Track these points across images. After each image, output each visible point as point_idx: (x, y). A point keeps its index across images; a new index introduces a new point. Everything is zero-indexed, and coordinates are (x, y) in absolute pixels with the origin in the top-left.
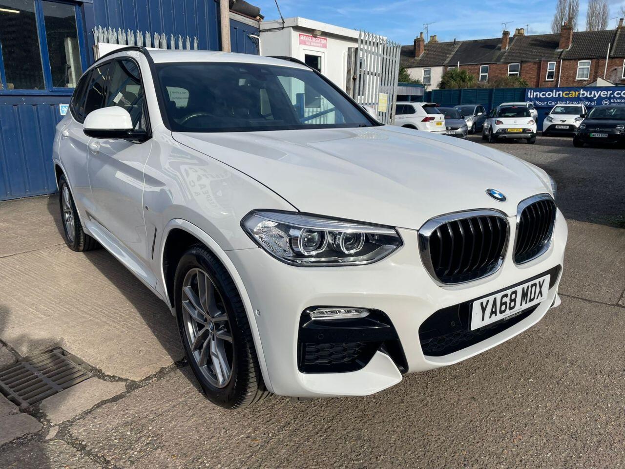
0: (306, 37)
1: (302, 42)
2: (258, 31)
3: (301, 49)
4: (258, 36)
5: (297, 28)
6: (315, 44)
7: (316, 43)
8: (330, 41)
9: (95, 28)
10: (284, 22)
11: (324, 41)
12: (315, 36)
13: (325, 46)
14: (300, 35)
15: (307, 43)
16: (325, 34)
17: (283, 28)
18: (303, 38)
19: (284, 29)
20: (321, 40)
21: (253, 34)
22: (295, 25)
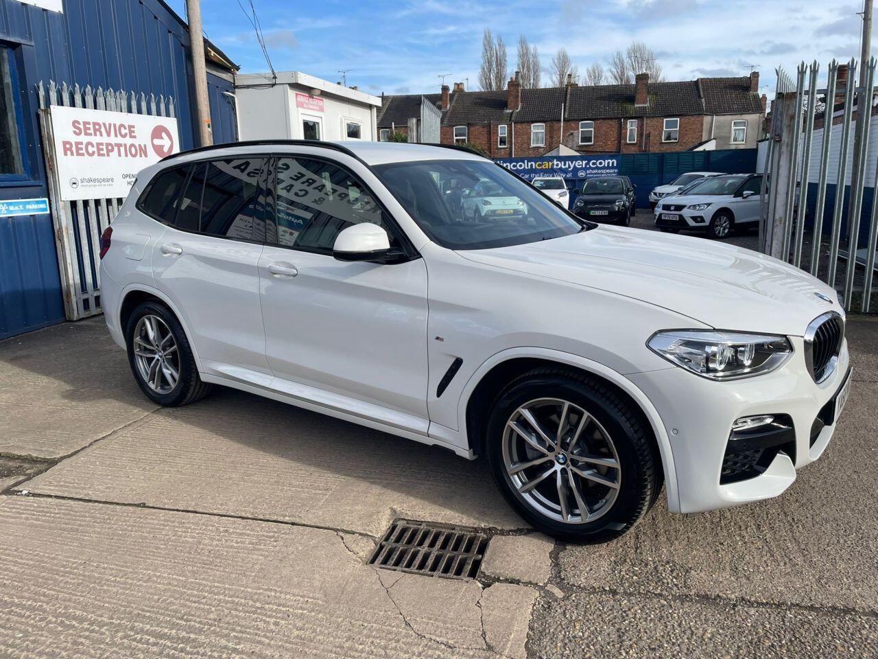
0: (303, 98)
1: (300, 105)
2: (234, 87)
3: (300, 114)
4: (234, 93)
5: (297, 86)
6: (311, 107)
7: (313, 105)
8: (327, 102)
9: (41, 84)
10: (275, 78)
11: (320, 103)
12: (311, 96)
13: (321, 110)
14: (297, 94)
15: (305, 106)
16: (325, 94)
17: (273, 85)
18: (301, 99)
19: (275, 87)
20: (316, 102)
21: (227, 91)
22: (293, 81)
